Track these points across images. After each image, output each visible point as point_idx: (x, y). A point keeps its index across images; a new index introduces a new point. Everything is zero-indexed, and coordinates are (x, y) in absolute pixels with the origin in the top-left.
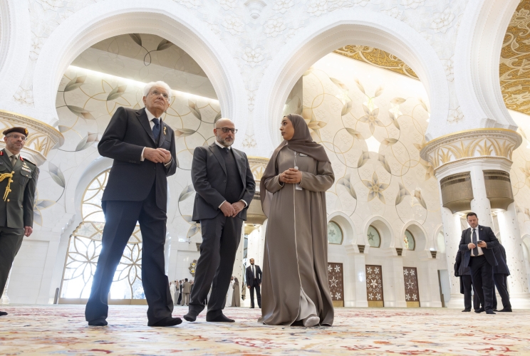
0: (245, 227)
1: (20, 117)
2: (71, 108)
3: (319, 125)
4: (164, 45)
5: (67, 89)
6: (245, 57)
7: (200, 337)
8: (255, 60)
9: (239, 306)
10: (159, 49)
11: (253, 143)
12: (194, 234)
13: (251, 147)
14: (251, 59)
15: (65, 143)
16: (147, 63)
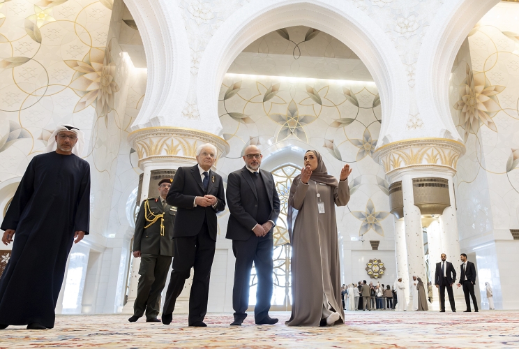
0: (422, 219)
1: (190, 132)
2: (231, 115)
3: (495, 90)
4: (311, 34)
5: (226, 98)
6: (398, 29)
7: (396, 345)
8: (409, 29)
9: (427, 309)
10: (307, 39)
11: (419, 123)
12: (367, 231)
13: (418, 128)
14: (405, 30)
15: (231, 149)
16: (296, 57)
